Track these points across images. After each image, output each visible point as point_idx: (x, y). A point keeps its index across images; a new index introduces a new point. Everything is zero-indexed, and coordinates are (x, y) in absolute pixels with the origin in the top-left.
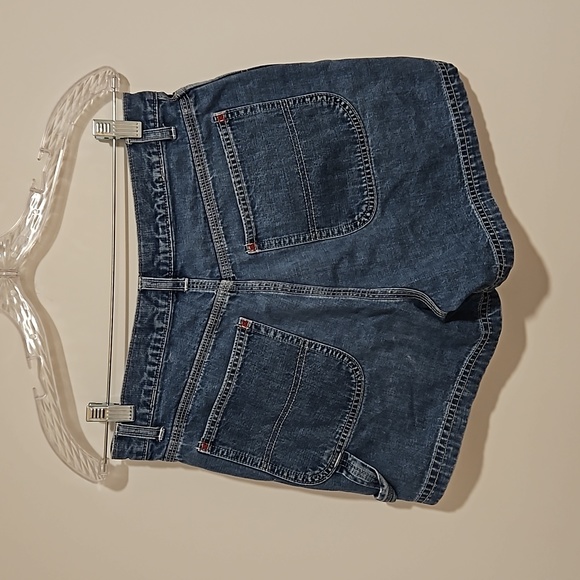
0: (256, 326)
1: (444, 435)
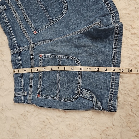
0: (44, 56)
1: (113, 78)
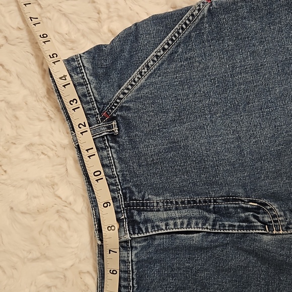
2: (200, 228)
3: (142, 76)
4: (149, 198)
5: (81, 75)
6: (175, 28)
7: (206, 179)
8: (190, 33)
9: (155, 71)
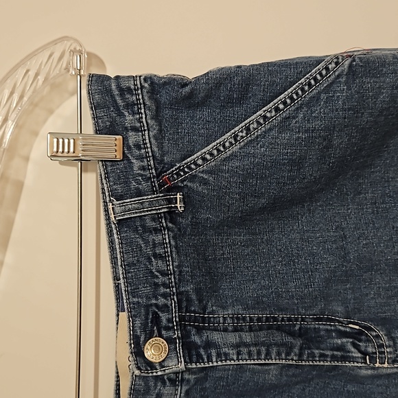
2: (282, 359)
3: (236, 140)
4: (213, 310)
5: (138, 116)
6: (300, 82)
7: (295, 289)
8: (319, 93)
9: (257, 137)
